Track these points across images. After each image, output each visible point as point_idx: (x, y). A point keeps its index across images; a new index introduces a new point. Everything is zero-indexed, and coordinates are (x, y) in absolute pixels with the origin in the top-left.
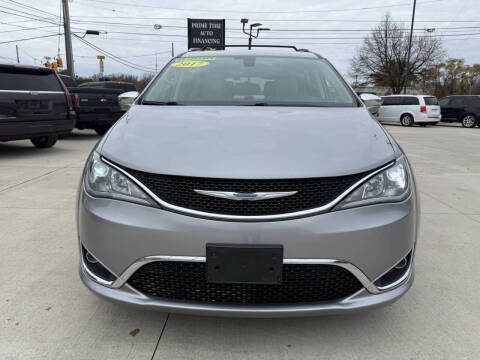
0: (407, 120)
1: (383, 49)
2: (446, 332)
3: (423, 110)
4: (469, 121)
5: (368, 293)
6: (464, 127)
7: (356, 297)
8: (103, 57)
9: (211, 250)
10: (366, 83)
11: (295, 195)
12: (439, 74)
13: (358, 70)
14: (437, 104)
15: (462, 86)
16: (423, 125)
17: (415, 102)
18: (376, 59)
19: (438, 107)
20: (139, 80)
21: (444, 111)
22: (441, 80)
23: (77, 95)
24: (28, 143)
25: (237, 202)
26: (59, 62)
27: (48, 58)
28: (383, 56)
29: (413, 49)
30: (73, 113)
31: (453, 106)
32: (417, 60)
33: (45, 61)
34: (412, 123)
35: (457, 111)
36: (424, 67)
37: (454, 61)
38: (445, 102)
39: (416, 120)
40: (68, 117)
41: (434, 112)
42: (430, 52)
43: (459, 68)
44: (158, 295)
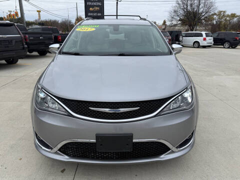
0: (196, 45)
1: (185, 7)
2: (209, 166)
3: (205, 39)
4: (227, 45)
5: (173, 152)
6: (224, 48)
7: (167, 154)
8: (40, 11)
9: (98, 137)
10: (177, 25)
11: (139, 109)
12: (214, 19)
13: (172, 18)
14: (212, 36)
15: (225, 25)
16: (204, 47)
17: (201, 35)
18: (182, 12)
19: (212, 38)
20: (59, 22)
21: (215, 40)
22: (215, 22)
23: (27, 36)
24: (4, 62)
25: (110, 113)
26: (17, 14)
27: (11, 12)
28: (185, 10)
29: (201, 7)
30: (26, 46)
31: (219, 37)
32: (203, 12)
33: (9, 13)
34: (199, 47)
35: (221, 39)
36: (206, 15)
37: (221, 12)
38: (215, 35)
39: (201, 45)
40: (24, 48)
41: (210, 40)
42: (209, 8)
43: (223, 15)
44: (73, 156)
